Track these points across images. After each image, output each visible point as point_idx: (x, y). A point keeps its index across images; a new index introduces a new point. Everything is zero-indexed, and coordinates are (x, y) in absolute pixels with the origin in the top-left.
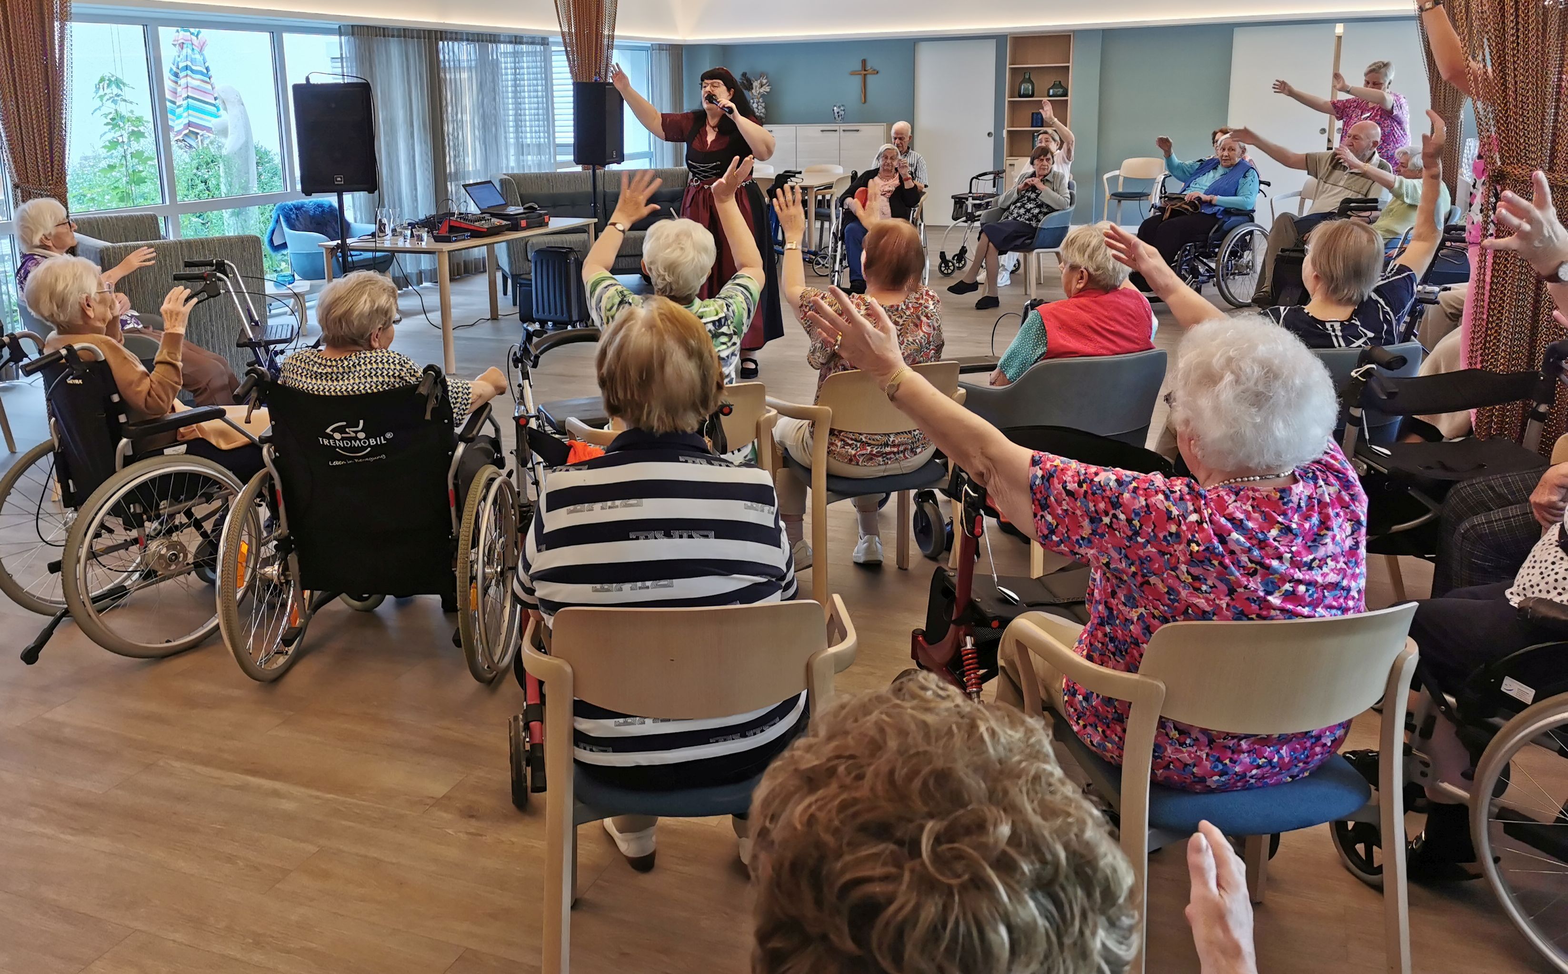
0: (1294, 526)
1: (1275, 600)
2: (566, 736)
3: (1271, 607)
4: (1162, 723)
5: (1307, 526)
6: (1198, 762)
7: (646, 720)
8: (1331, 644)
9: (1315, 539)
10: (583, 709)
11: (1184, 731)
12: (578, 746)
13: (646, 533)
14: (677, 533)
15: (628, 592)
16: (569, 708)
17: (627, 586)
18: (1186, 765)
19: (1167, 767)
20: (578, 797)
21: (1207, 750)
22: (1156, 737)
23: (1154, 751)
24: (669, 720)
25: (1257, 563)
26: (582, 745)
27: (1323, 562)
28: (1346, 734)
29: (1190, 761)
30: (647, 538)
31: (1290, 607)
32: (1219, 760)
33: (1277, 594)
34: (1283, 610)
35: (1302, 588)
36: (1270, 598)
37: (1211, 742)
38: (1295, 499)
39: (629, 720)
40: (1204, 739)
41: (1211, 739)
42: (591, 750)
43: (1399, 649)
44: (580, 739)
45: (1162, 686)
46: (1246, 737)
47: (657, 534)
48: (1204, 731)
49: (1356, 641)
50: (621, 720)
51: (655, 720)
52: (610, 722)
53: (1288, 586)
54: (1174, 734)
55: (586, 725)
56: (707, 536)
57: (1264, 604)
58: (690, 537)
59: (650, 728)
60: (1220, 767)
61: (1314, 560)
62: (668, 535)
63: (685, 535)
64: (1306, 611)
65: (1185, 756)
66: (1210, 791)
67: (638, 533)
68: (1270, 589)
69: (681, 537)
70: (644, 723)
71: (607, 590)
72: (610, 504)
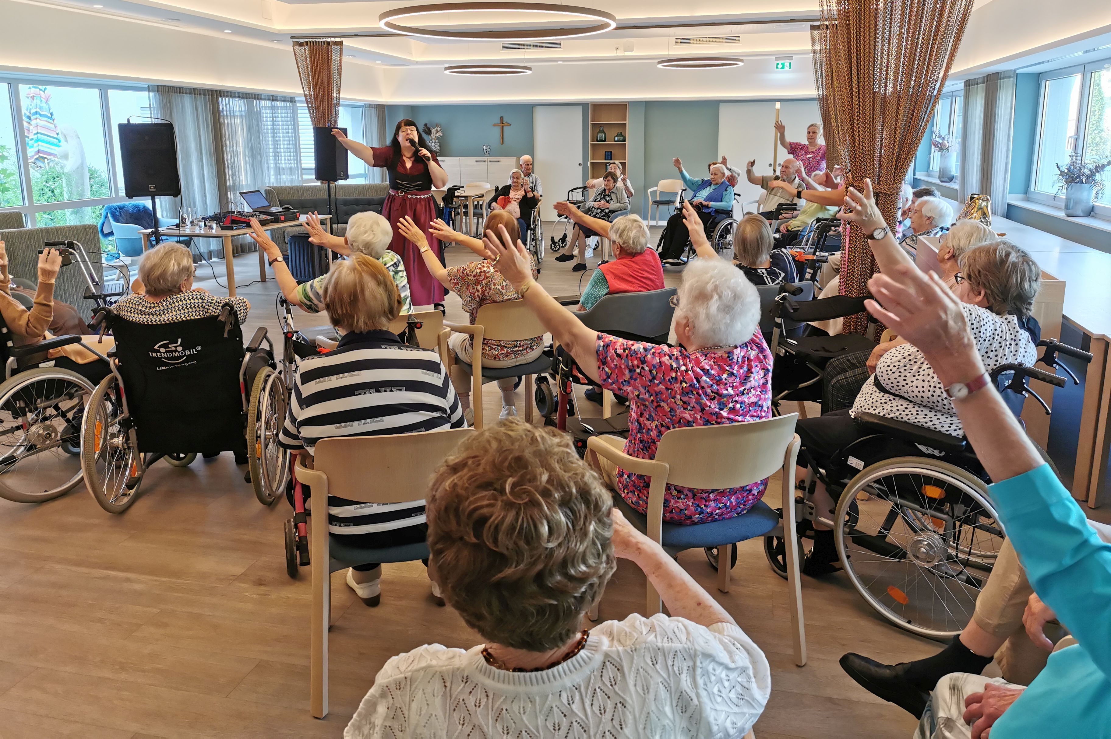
1: (724, 413)
2: (324, 519)
3: (722, 417)
4: (668, 487)
5: (741, 372)
6: (687, 508)
7: (374, 505)
8: (754, 436)
9: (745, 379)
10: (334, 501)
11: (680, 491)
12: (331, 524)
13: (364, 391)
14: (383, 389)
15: (357, 427)
16: (325, 501)
17: (355, 424)
18: (681, 510)
19: (671, 512)
20: (332, 555)
21: (692, 501)
22: (665, 495)
23: (664, 503)
24: (387, 504)
25: (715, 393)
26: (334, 523)
27: (749, 391)
28: (765, 489)
29: (683, 508)
30: (365, 393)
31: (732, 416)
32: (698, 506)
33: (725, 410)
34: (729, 419)
35: (738, 406)
36: (722, 412)
37: (694, 496)
38: (736, 357)
39: (363, 505)
40: (690, 495)
41: (694, 493)
42: (340, 526)
43: (790, 439)
44: (333, 519)
45: (667, 466)
46: (713, 491)
47: (371, 390)
48: (690, 490)
50: (358, 506)
51: (379, 504)
52: (351, 508)
53: (731, 405)
54: (675, 493)
55: (336, 511)
56: (401, 390)
57: (719, 416)
58: (391, 391)
59: (376, 509)
60: (699, 510)
61: (744, 390)
62: (378, 391)
63: (388, 390)
64: (740, 419)
65: (681, 505)
66: (694, 524)
67: (360, 391)
68: (722, 407)
69: (385, 391)
70: (372, 506)
71: (344, 427)
72: (341, 375)
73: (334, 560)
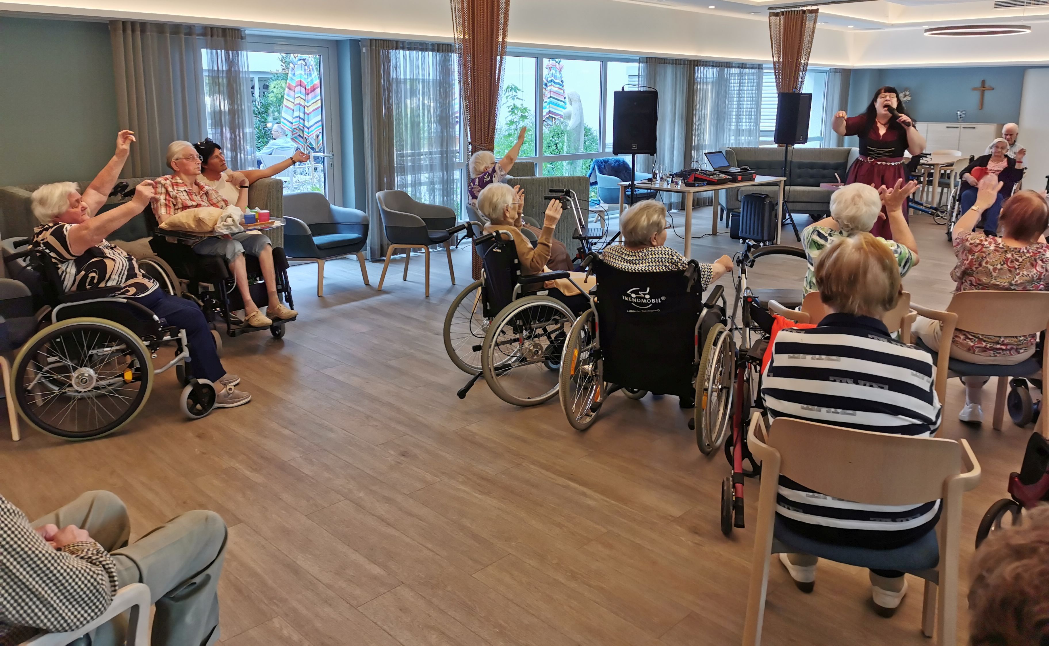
2: (772, 498)
7: (828, 497)
10: (784, 481)
12: (780, 504)
13: (841, 379)
14: (863, 382)
15: (825, 413)
16: (776, 478)
17: (824, 410)
20: (776, 536)
24: (843, 500)
26: (783, 504)
30: (841, 382)
39: (816, 495)
42: (789, 509)
44: (781, 500)
47: (849, 380)
50: (811, 494)
51: (834, 498)
52: (803, 494)
55: (786, 492)
56: (883, 388)
58: (871, 386)
59: (829, 502)
62: (856, 382)
63: (868, 384)
67: (835, 378)
69: (865, 385)
70: (826, 499)
71: (811, 410)
72: (817, 356)
73: (777, 541)
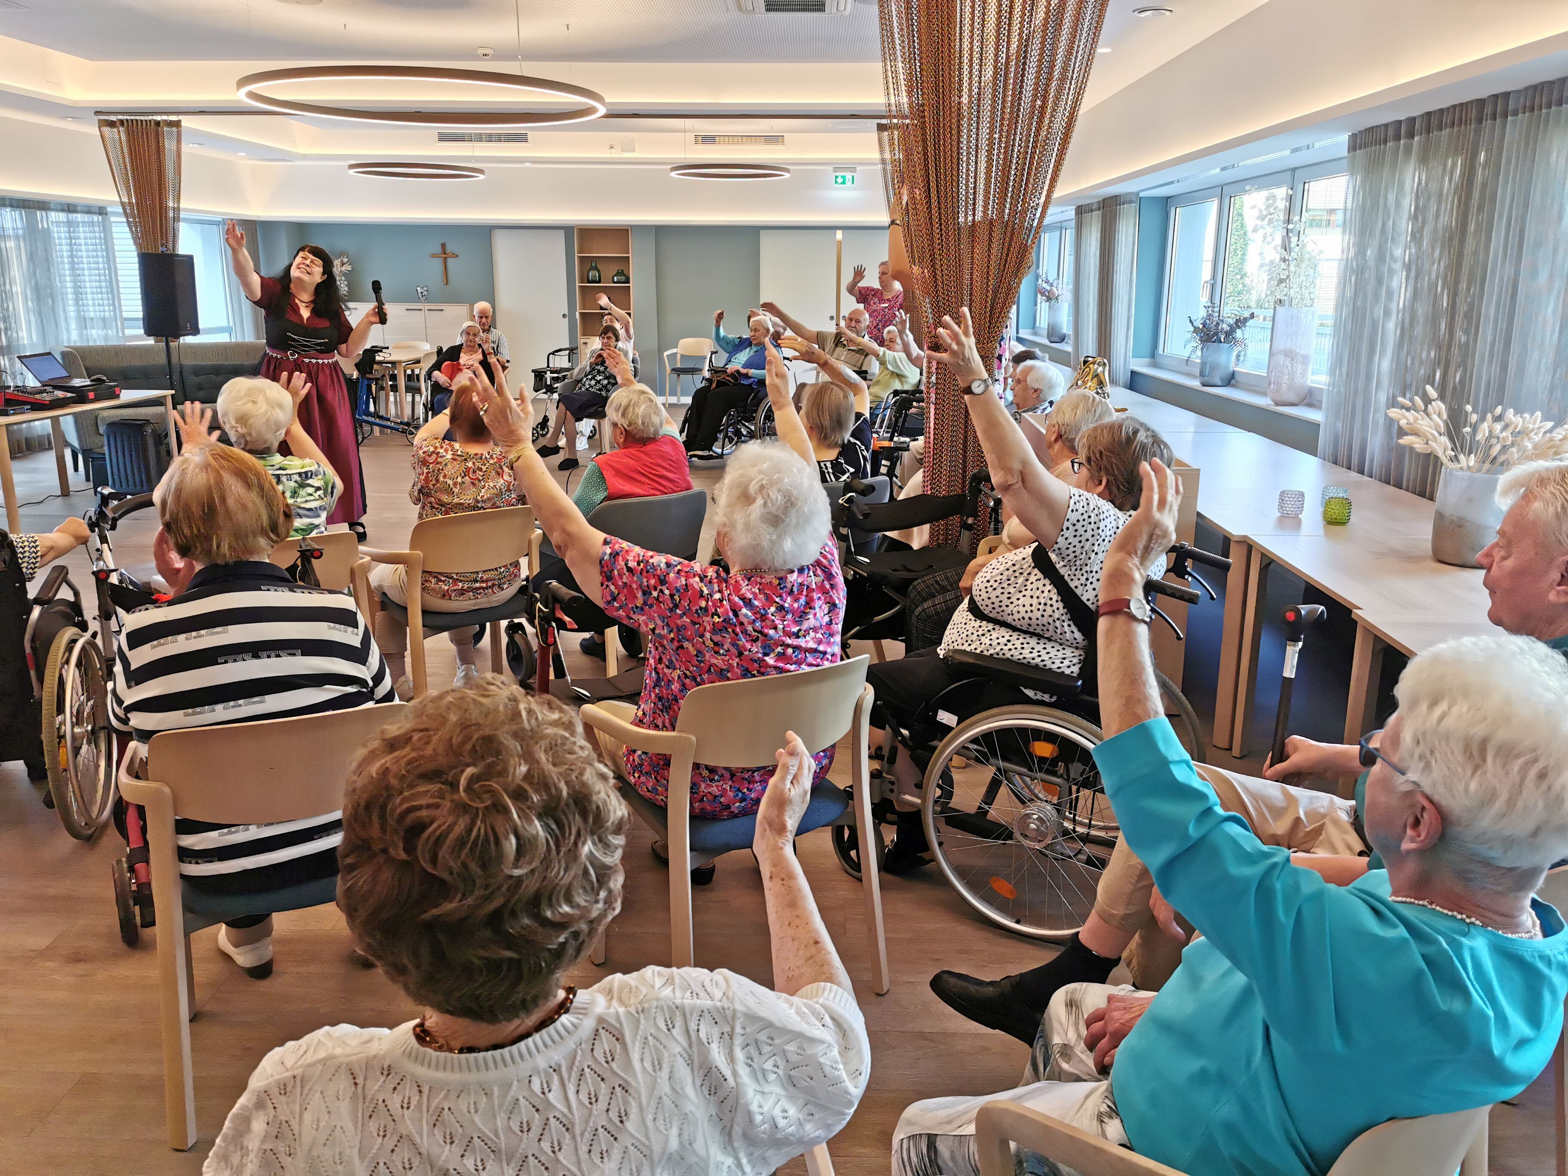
0: (786, 605)
1: (770, 660)
2: (170, 854)
3: (768, 666)
4: (696, 766)
5: (796, 605)
6: (724, 793)
7: (250, 827)
8: (811, 690)
9: (801, 616)
10: (185, 826)
11: (712, 770)
12: (183, 862)
13: (234, 657)
14: (265, 654)
15: (221, 712)
16: (171, 827)
17: (219, 707)
18: (715, 797)
19: (702, 800)
20: (187, 908)
21: (730, 783)
22: (692, 777)
23: (692, 788)
24: (272, 824)
25: (758, 632)
26: (186, 859)
27: (807, 632)
29: (718, 793)
30: (235, 661)
31: (781, 665)
32: (739, 790)
33: (772, 655)
34: (775, 667)
35: (790, 651)
36: (767, 658)
37: (733, 775)
38: (789, 585)
39: (233, 829)
40: (727, 775)
41: (732, 773)
42: (197, 863)
43: (860, 692)
44: (185, 855)
45: (694, 738)
46: (758, 769)
47: (245, 656)
48: (726, 769)
49: (828, 687)
50: (225, 830)
51: (259, 825)
52: (214, 834)
53: (779, 649)
54: (705, 773)
55: (190, 841)
56: (294, 655)
57: (762, 663)
58: (278, 656)
59: (254, 833)
60: (740, 795)
61: (800, 630)
62: (256, 656)
63: (273, 654)
64: (793, 667)
65: (714, 790)
66: (734, 816)
67: (226, 658)
68: (767, 651)
69: (269, 657)
70: (248, 829)
71: (201, 712)
72: (194, 634)
73: (189, 915)
